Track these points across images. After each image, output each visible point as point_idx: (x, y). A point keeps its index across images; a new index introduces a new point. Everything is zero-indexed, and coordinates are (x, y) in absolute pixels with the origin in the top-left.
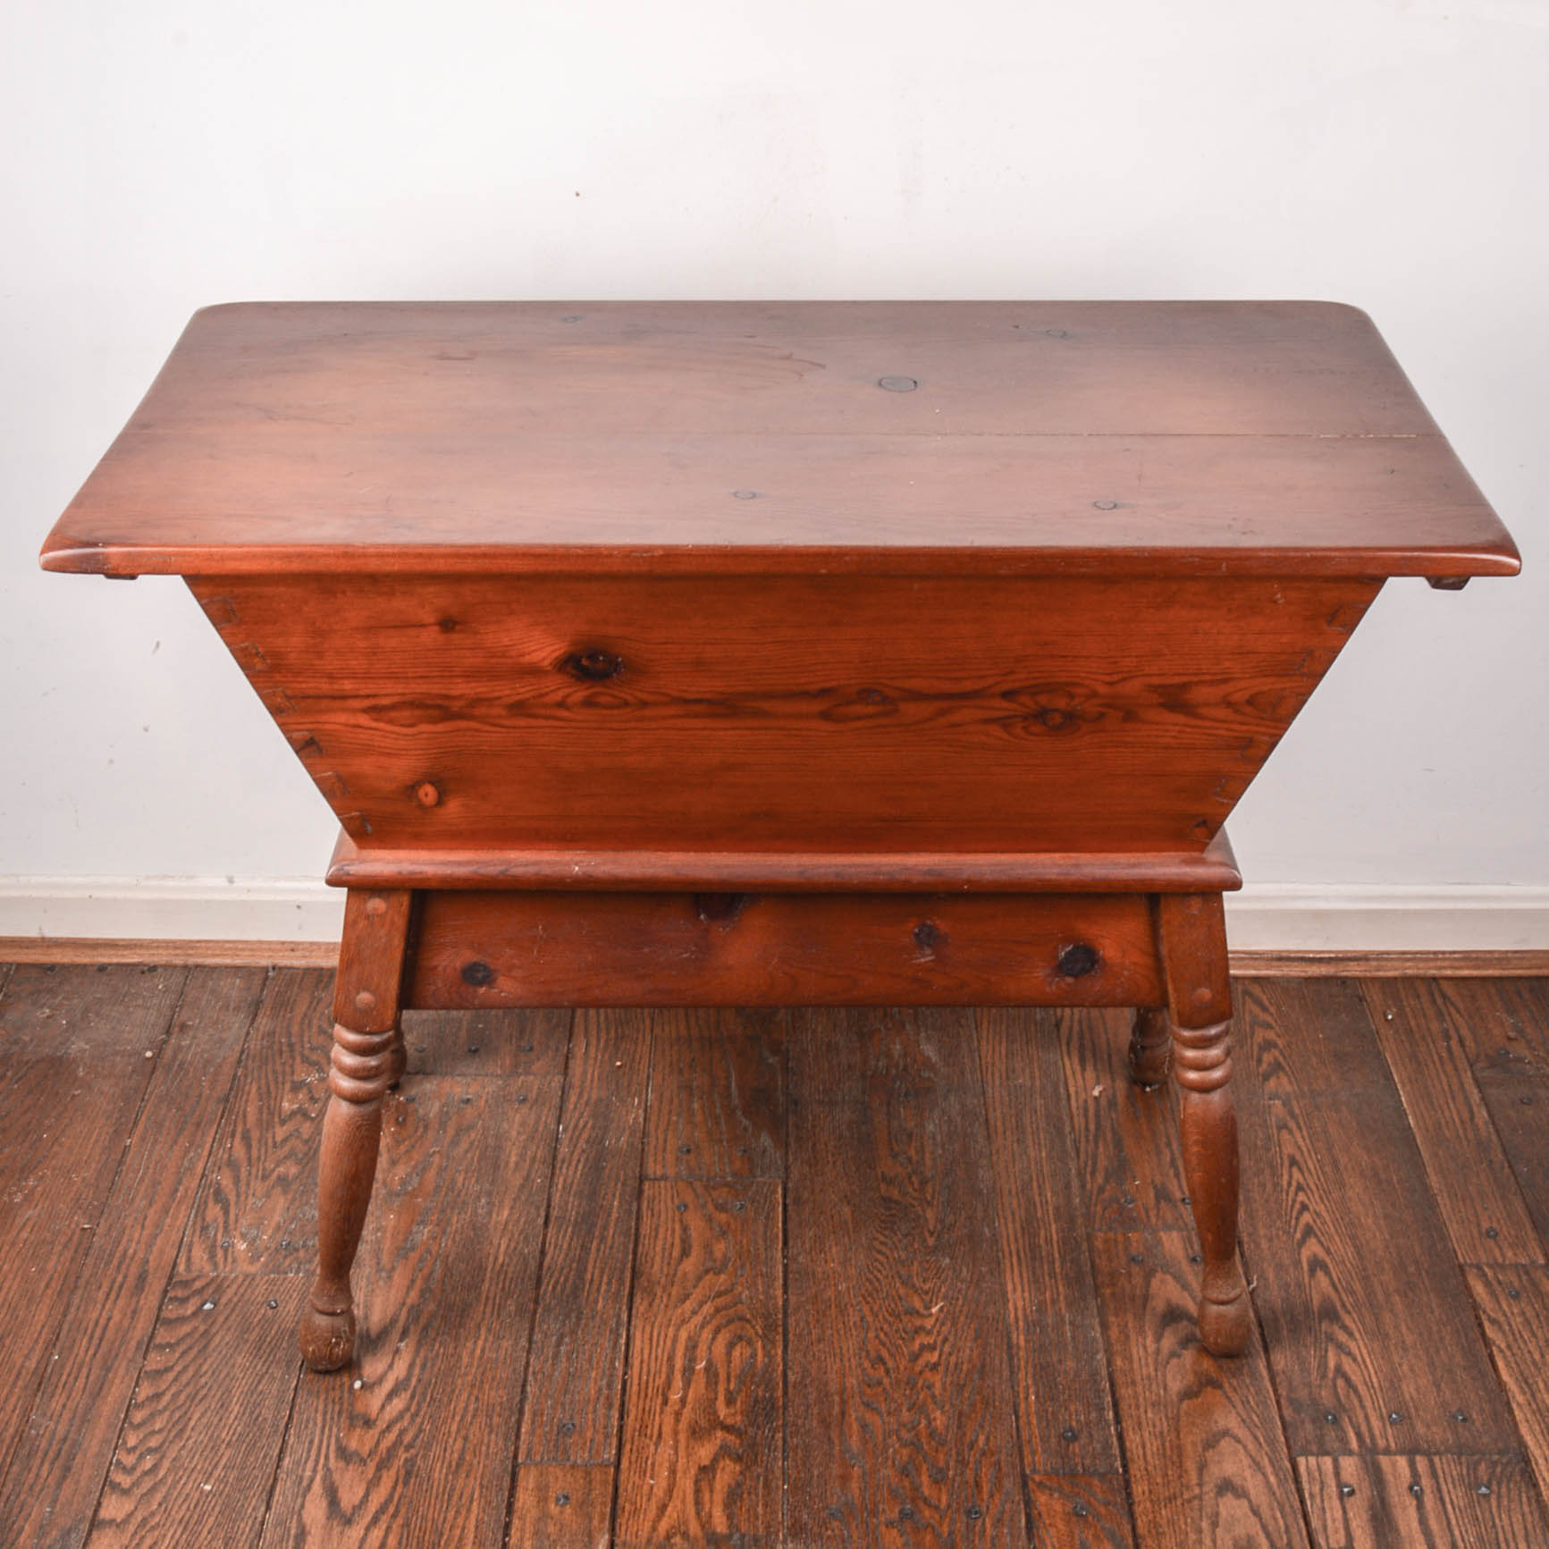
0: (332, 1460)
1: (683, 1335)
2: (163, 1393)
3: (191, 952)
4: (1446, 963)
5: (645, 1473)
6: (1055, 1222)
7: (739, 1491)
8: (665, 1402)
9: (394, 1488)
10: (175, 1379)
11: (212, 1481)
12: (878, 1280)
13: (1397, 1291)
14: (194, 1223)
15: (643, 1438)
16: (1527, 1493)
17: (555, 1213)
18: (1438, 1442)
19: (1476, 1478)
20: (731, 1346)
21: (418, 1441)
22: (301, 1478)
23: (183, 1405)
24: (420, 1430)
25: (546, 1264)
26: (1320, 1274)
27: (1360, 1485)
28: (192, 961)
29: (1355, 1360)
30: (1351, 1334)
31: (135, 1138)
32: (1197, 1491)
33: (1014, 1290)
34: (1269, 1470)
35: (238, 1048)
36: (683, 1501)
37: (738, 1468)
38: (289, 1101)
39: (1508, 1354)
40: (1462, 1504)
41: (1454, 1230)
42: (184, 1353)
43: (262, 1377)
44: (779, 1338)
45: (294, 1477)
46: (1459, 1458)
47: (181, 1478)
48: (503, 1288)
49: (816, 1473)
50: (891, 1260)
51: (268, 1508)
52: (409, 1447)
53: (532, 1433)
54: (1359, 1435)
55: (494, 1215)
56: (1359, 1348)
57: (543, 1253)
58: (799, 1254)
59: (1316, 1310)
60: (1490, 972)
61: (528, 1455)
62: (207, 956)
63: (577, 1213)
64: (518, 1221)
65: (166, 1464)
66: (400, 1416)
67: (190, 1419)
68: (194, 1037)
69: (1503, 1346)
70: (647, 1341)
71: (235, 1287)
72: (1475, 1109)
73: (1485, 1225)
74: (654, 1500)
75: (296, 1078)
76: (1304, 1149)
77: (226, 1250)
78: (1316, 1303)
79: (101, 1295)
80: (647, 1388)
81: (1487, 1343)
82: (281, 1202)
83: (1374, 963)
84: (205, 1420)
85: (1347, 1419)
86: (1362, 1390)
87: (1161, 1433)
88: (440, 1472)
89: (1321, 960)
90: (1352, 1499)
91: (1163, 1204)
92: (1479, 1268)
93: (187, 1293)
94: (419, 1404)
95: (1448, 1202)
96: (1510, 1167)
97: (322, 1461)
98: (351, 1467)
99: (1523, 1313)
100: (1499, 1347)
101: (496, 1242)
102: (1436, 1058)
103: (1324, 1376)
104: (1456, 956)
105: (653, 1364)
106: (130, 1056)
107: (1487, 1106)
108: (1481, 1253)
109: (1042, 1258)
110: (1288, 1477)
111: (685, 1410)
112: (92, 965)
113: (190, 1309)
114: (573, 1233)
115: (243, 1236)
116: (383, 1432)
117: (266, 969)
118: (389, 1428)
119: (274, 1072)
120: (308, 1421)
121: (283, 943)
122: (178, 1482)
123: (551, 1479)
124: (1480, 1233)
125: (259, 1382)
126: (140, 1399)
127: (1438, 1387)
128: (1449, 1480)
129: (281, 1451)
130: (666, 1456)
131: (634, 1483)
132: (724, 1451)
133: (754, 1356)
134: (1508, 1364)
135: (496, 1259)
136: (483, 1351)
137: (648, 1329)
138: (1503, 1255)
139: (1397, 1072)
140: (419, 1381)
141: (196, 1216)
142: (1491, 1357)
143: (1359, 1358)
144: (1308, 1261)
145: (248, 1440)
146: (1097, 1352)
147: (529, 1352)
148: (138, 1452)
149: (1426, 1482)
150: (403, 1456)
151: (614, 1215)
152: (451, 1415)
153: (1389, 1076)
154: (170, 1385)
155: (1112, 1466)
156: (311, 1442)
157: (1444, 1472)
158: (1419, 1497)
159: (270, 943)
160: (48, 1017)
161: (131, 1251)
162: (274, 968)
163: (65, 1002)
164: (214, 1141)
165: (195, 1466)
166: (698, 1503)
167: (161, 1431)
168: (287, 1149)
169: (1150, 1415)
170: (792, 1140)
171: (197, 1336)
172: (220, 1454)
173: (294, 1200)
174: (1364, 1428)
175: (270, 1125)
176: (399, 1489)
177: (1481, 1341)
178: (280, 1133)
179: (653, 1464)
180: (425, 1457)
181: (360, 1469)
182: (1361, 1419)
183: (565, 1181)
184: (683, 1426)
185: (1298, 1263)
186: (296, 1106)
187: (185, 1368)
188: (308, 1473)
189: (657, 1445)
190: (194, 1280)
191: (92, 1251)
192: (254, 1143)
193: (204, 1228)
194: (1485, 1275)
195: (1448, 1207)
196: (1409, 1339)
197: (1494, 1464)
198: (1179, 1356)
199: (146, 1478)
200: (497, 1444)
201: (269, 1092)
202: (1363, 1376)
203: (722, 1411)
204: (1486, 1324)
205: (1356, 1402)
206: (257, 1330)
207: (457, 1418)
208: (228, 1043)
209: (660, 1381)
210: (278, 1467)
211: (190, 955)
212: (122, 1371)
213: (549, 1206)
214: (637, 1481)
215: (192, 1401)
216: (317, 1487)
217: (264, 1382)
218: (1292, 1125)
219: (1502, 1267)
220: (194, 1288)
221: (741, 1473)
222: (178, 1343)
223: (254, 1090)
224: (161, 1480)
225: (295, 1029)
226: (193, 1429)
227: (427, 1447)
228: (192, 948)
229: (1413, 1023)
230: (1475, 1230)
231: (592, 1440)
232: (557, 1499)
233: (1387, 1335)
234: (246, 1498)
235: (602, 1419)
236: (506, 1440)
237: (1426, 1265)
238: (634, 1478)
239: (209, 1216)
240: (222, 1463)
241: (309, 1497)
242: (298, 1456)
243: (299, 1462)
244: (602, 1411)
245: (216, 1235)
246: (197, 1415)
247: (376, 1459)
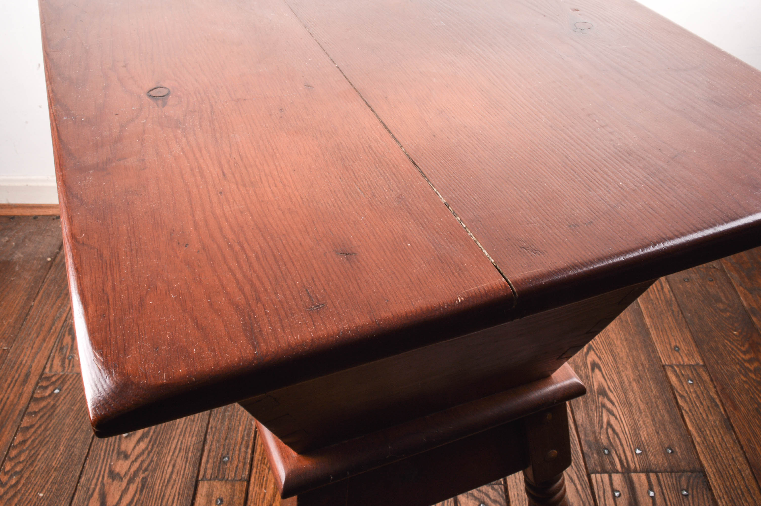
0: (106, 478)
2: (27, 440)
5: (262, 485)
9: (135, 495)
10: (35, 432)
11: (44, 491)
13: (634, 380)
14: (57, 345)
15: (262, 465)
16: (707, 495)
18: (661, 466)
19: (680, 486)
21: (150, 468)
22: (89, 489)
23: (36, 447)
24: (152, 461)
26: (597, 371)
27: (623, 491)
29: (616, 418)
30: (613, 403)
31: (36, 302)
34: (577, 482)
39: (690, 414)
40: (675, 502)
41: (659, 347)
42: (42, 417)
43: (77, 431)
45: (85, 489)
46: (671, 474)
47: (29, 489)
52: (144, 472)
53: (207, 461)
54: (621, 461)
56: (618, 412)
59: (596, 390)
61: (204, 475)
65: (23, 481)
66: (142, 453)
67: (38, 455)
69: (687, 410)
71: (71, 380)
72: (663, 284)
73: (673, 344)
74: (265, 501)
77: (70, 361)
78: (596, 387)
79: (6, 385)
81: (679, 407)
84: (45, 455)
85: (614, 452)
86: (621, 435)
88: (159, 485)
90: (619, 499)
92: (672, 367)
93: (48, 383)
94: (152, 446)
95: (655, 332)
96: (682, 313)
97: (100, 479)
98: (115, 482)
99: (695, 392)
100: (685, 410)
103: (602, 427)
106: (41, 260)
108: (672, 359)
110: (587, 486)
112: (31, 216)
113: (48, 392)
116: (133, 462)
118: (136, 460)
120: (96, 456)
122: (27, 492)
123: (215, 490)
124: (671, 348)
125: (76, 433)
126: (16, 443)
127: (658, 433)
128: (667, 487)
129: (81, 473)
131: (256, 491)
134: (691, 420)
138: (683, 361)
141: (59, 342)
142: (683, 417)
143: (618, 417)
144: (591, 364)
145: (65, 467)
147: (210, 416)
148: (10, 474)
149: (656, 489)
150: (141, 475)
152: (168, 452)
154: (32, 435)
156: (97, 468)
157: (664, 483)
158: (654, 498)
160: (7, 241)
161: (24, 361)
163: (16, 234)
165: (37, 483)
167: (23, 461)
171: (49, 407)
172: (50, 475)
174: (623, 457)
176: (137, 496)
177: (676, 407)
179: (267, 480)
180: (152, 476)
181: (119, 484)
182: (621, 452)
185: (585, 365)
187: (40, 426)
188: (93, 486)
190: (52, 376)
191: (6, 361)
193: (61, 349)
194: (675, 371)
195: (655, 334)
196: (642, 407)
197: (689, 478)
199: (12, 489)
200: (189, 469)
202: (621, 427)
204: (678, 398)
205: (618, 442)
206: (78, 404)
207: (171, 454)
210: (78, 482)
212: (9, 427)
214: (258, 490)
215: (41, 445)
216: (96, 494)
217: (78, 433)
219: (683, 366)
220: (52, 381)
222: (39, 411)
224: (19, 490)
226: (39, 461)
227: (154, 470)
230: (669, 347)
231: (237, 466)
232: (217, 502)
233: (631, 404)
234: (60, 501)
235: (243, 454)
236: (194, 466)
237: (647, 366)
238: (257, 489)
239: (65, 342)
240: (51, 480)
241: (91, 501)
242: (89, 476)
243: (89, 480)
244: (243, 449)
245: (66, 352)
246: (42, 452)
247: (128, 478)
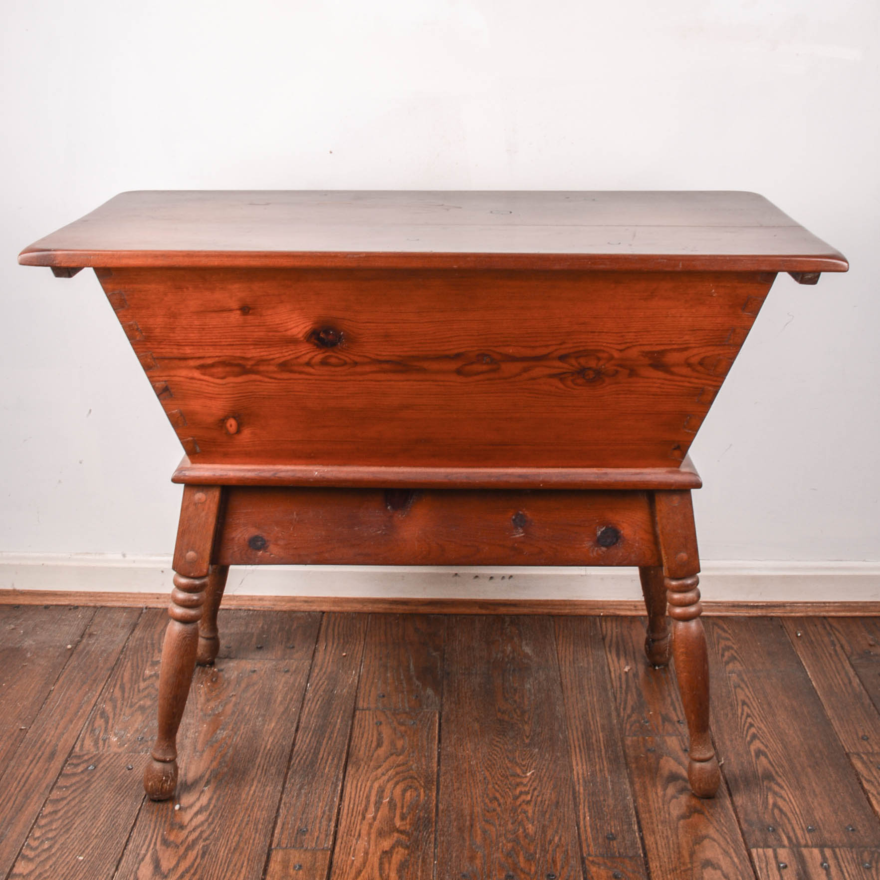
0: (159, 845)
1: (376, 785)
2: (60, 810)
3: (99, 599)
4: (831, 609)
5: (349, 853)
6: (602, 732)
7: (406, 864)
8: (363, 819)
9: (195, 860)
10: (68, 804)
11: (84, 855)
12: (496, 760)
14: (87, 728)
15: (349, 837)
17: (302, 725)
18: (838, 842)
19: (862, 859)
20: (404, 791)
21: (211, 837)
22: (139, 854)
23: (70, 817)
24: (213, 831)
25: (295, 750)
26: (763, 758)
27: (790, 863)
28: (99, 604)
29: (785, 801)
30: (781, 787)
31: (56, 687)
32: (689, 866)
33: (577, 765)
34: (733, 854)
35: (122, 645)
36: (372, 869)
37: (406, 852)
38: (150, 670)
41: (841, 736)
42: (75, 790)
43: (120, 803)
44: (434, 787)
45: (134, 854)
46: (852, 850)
47: (65, 853)
48: (269, 762)
49: (454, 855)
50: (503, 750)
51: (117, 869)
52: (205, 840)
53: (282, 832)
54: (789, 838)
55: (266, 726)
56: (787, 794)
57: (294, 744)
58: (447, 747)
59: (760, 776)
60: (857, 614)
61: (278, 844)
62: (108, 601)
63: (316, 725)
64: (280, 729)
65: (57, 846)
66: (202, 823)
67: (74, 824)
68: (97, 640)
70: (354, 788)
71: (108, 759)
73: (861, 733)
74: (354, 868)
75: (154, 660)
76: (751, 697)
77: (104, 741)
78: (760, 771)
79: (28, 761)
80: (353, 811)
82: (140, 718)
83: (789, 609)
84: (83, 824)
85: (781, 829)
87: (667, 837)
88: (224, 853)
89: (757, 607)
90: (785, 869)
91: (666, 723)
92: (858, 755)
93: (79, 761)
94: (213, 819)
97: (152, 846)
98: (169, 849)
101: (266, 739)
102: (827, 654)
103: (766, 808)
104: (837, 604)
105: (357, 799)
106: (58, 647)
107: (858, 676)
108: (858, 747)
109: (594, 749)
110: (745, 858)
111: (375, 823)
112: (41, 605)
113: (80, 769)
114: (313, 734)
115: (116, 735)
116: (190, 832)
117: (141, 609)
118: (194, 830)
119: (142, 656)
120: (145, 826)
121: (152, 594)
122: (63, 855)
123: (292, 856)
124: (858, 737)
125: (118, 806)
126: (45, 813)
127: (836, 813)
128: (845, 860)
129: (128, 841)
130: (363, 845)
131: (342, 859)
132: (398, 843)
133: (418, 796)
135: (266, 747)
136: (254, 792)
137: (355, 782)
140: (215, 807)
141: (89, 724)
145: (108, 835)
146: (628, 795)
147: (282, 793)
148: (40, 840)
149: (831, 861)
150: (201, 844)
151: (338, 726)
152: (233, 824)
154: (64, 807)
155: (637, 853)
156: (146, 836)
157: (842, 856)
159: (144, 594)
160: (12, 629)
161: (48, 741)
162: (146, 608)
163: (24, 622)
164: (103, 688)
165: (75, 848)
166: (381, 869)
167: (56, 829)
168: (146, 693)
169: (660, 827)
170: (445, 692)
171: (83, 782)
172: (90, 841)
173: (147, 717)
174: (792, 835)
175: (137, 681)
176: (198, 861)
177: (861, 791)
178: (143, 685)
179: (354, 850)
180: (215, 845)
181: (175, 851)
182: (790, 830)
183: (309, 710)
184: (373, 831)
185: (748, 752)
186: (154, 672)
187: (74, 799)
188: (143, 852)
189: (357, 840)
190: (84, 755)
191: (25, 740)
192: (127, 690)
193: (93, 731)
194: (862, 758)
195: (838, 725)
197: (873, 853)
198: (678, 798)
199: (44, 853)
200: (259, 838)
201: (138, 665)
202: (790, 808)
203: (398, 823)
205: (786, 820)
206: (119, 780)
207: (236, 825)
208: (116, 643)
209: (361, 808)
210: (125, 848)
211: (99, 601)
212: (35, 799)
213: (299, 722)
214: (344, 857)
215: (76, 815)
216: (148, 859)
217: (121, 806)
218: (743, 685)
220: (84, 759)
221: (408, 854)
222: (71, 786)
223: (129, 665)
224: (53, 854)
225: (156, 636)
226: (75, 829)
227: (217, 839)
228: (100, 597)
229: (813, 638)
230: (854, 736)
231: (318, 838)
232: (295, 867)
233: (804, 788)
234: (104, 864)
235: (324, 827)
236: (265, 835)
237: (826, 753)
238: (342, 856)
239: (97, 724)
240: (92, 846)
241: (142, 864)
242: (138, 843)
243: (138, 846)
244: (325, 823)
245: (99, 734)
246: (78, 822)
247: (185, 845)
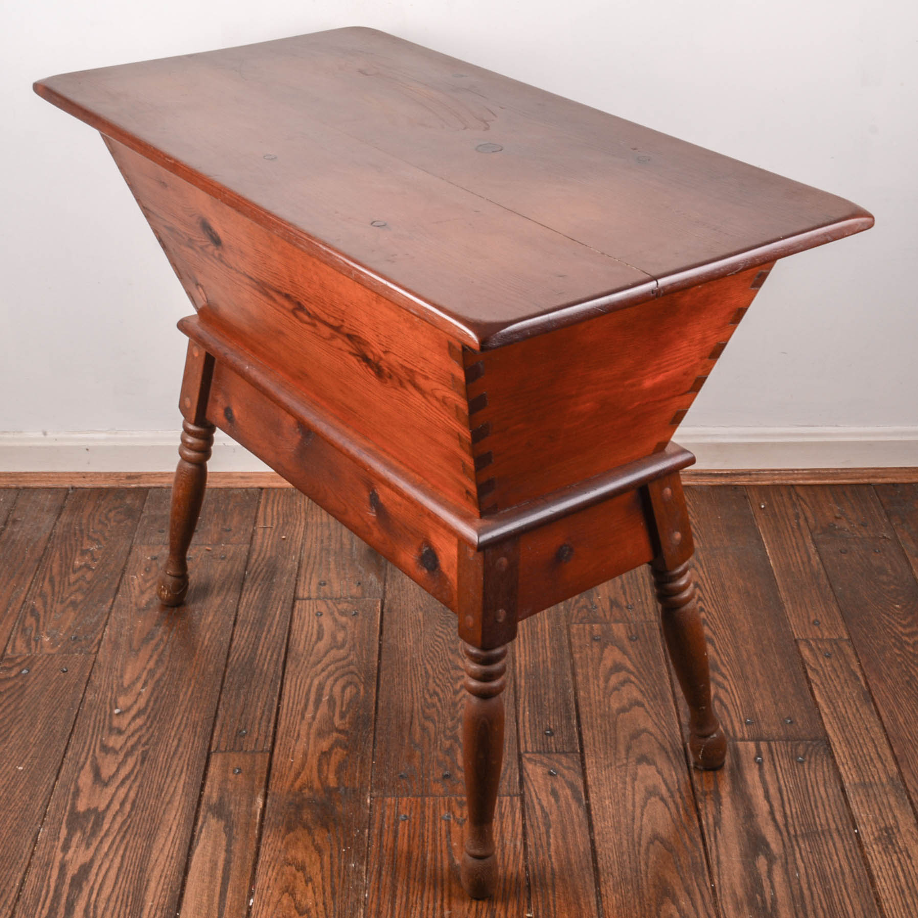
0: (97, 751)
1: (316, 682)
3: (20, 479)
4: (800, 476)
5: (288, 755)
6: (548, 619)
7: (345, 765)
8: (303, 717)
9: (135, 766)
11: (24, 764)
12: (438, 652)
13: (756, 654)
14: (18, 627)
15: (288, 738)
16: (827, 761)
17: (240, 618)
18: (775, 735)
19: (796, 753)
20: (344, 688)
21: (151, 742)
22: (78, 762)
23: (6, 725)
24: (152, 736)
25: (233, 646)
26: (709, 645)
28: (21, 485)
29: (726, 691)
30: (725, 677)
32: (625, 761)
33: (520, 656)
34: (670, 750)
35: (48, 532)
36: (311, 771)
37: (345, 753)
38: (79, 560)
39: (821, 687)
40: (786, 767)
41: (793, 621)
42: (10, 697)
43: (57, 708)
44: (375, 683)
45: (73, 762)
46: (787, 743)
47: (5, 764)
48: (207, 659)
49: (393, 755)
50: (446, 641)
51: (57, 778)
52: (144, 745)
53: (221, 735)
54: (726, 730)
55: (203, 620)
56: (730, 685)
57: (232, 640)
58: (389, 638)
60: (827, 482)
61: (217, 748)
62: (30, 482)
63: (254, 618)
64: (217, 623)
66: (141, 728)
67: (11, 732)
68: (22, 527)
69: (818, 683)
70: (293, 686)
71: (41, 661)
72: (812, 556)
73: (812, 618)
74: (293, 769)
75: (84, 548)
76: (704, 579)
77: (36, 641)
80: (292, 711)
81: (809, 681)
82: (72, 615)
83: (754, 476)
84: (20, 733)
85: (719, 722)
86: (730, 707)
87: (605, 731)
88: (163, 758)
89: (721, 475)
91: (614, 608)
92: (807, 641)
93: (11, 665)
94: (152, 722)
95: (790, 606)
96: (831, 586)
97: (91, 753)
98: (109, 756)
99: (832, 665)
100: (816, 683)
101: (203, 634)
102: (790, 529)
104: (805, 472)
105: (296, 698)
107: (819, 554)
108: (808, 632)
109: (538, 638)
110: (681, 753)
111: (314, 722)
113: (14, 673)
114: (251, 628)
115: (48, 634)
116: (129, 737)
117: (67, 489)
118: (133, 735)
119: (71, 545)
120: (83, 732)
121: (78, 473)
123: (231, 760)
124: (809, 622)
125: (55, 711)
127: (776, 705)
128: (779, 755)
129: (66, 748)
130: (302, 747)
131: (281, 761)
132: (337, 743)
133: (358, 693)
134: (820, 692)
135: (203, 643)
136: (192, 693)
137: (294, 679)
138: (822, 635)
139: (765, 537)
140: (152, 709)
141: (19, 624)
142: (811, 689)
143: (729, 690)
145: (46, 743)
146: (569, 688)
147: (221, 693)
149: (765, 755)
150: (141, 749)
151: (277, 619)
152: (171, 727)
153: (760, 539)
155: (574, 748)
156: (85, 743)
157: (776, 750)
158: (760, 764)
159: (70, 473)
162: (72, 488)
164: (32, 583)
165: (14, 757)
166: (320, 771)
168: (76, 586)
169: (599, 721)
170: (388, 577)
171: (17, 687)
172: (28, 750)
173: (80, 613)
174: (729, 727)
175: (67, 574)
176: (138, 767)
177: (805, 680)
178: (73, 577)
179: (293, 751)
180: (154, 750)
181: (114, 757)
182: (728, 722)
183: (247, 601)
184: (312, 731)
186: (83, 563)
187: (9, 705)
188: (82, 759)
189: (297, 740)
190: (16, 658)
192: (57, 584)
193: (24, 630)
194: (810, 645)
195: (791, 609)
196: (761, 680)
197: (808, 746)
198: (619, 690)
200: (198, 742)
201: (67, 555)
202: (731, 699)
203: (337, 722)
204: (809, 671)
205: (725, 713)
206: (54, 684)
207: (175, 728)
208: (43, 529)
209: (300, 708)
210: (64, 757)
211: (20, 481)
213: (237, 615)
214: (283, 760)
215: (12, 723)
216: (88, 766)
217: (57, 711)
218: (698, 566)
219: (821, 640)
220: (16, 662)
221: (347, 755)
222: (6, 692)
223: (57, 555)
225: (84, 521)
226: (13, 737)
227: (157, 744)
228: (21, 477)
229: (777, 510)
230: (806, 620)
231: (257, 739)
232: (234, 771)
233: (747, 678)
234: (44, 773)
235: (263, 728)
236: (204, 739)
237: (774, 640)
238: (281, 759)
239: (27, 623)
240: (30, 755)
241: (82, 772)
242: (76, 750)
243: (77, 754)
244: (264, 724)
245: (31, 633)
246: (15, 730)
247: (124, 751)
